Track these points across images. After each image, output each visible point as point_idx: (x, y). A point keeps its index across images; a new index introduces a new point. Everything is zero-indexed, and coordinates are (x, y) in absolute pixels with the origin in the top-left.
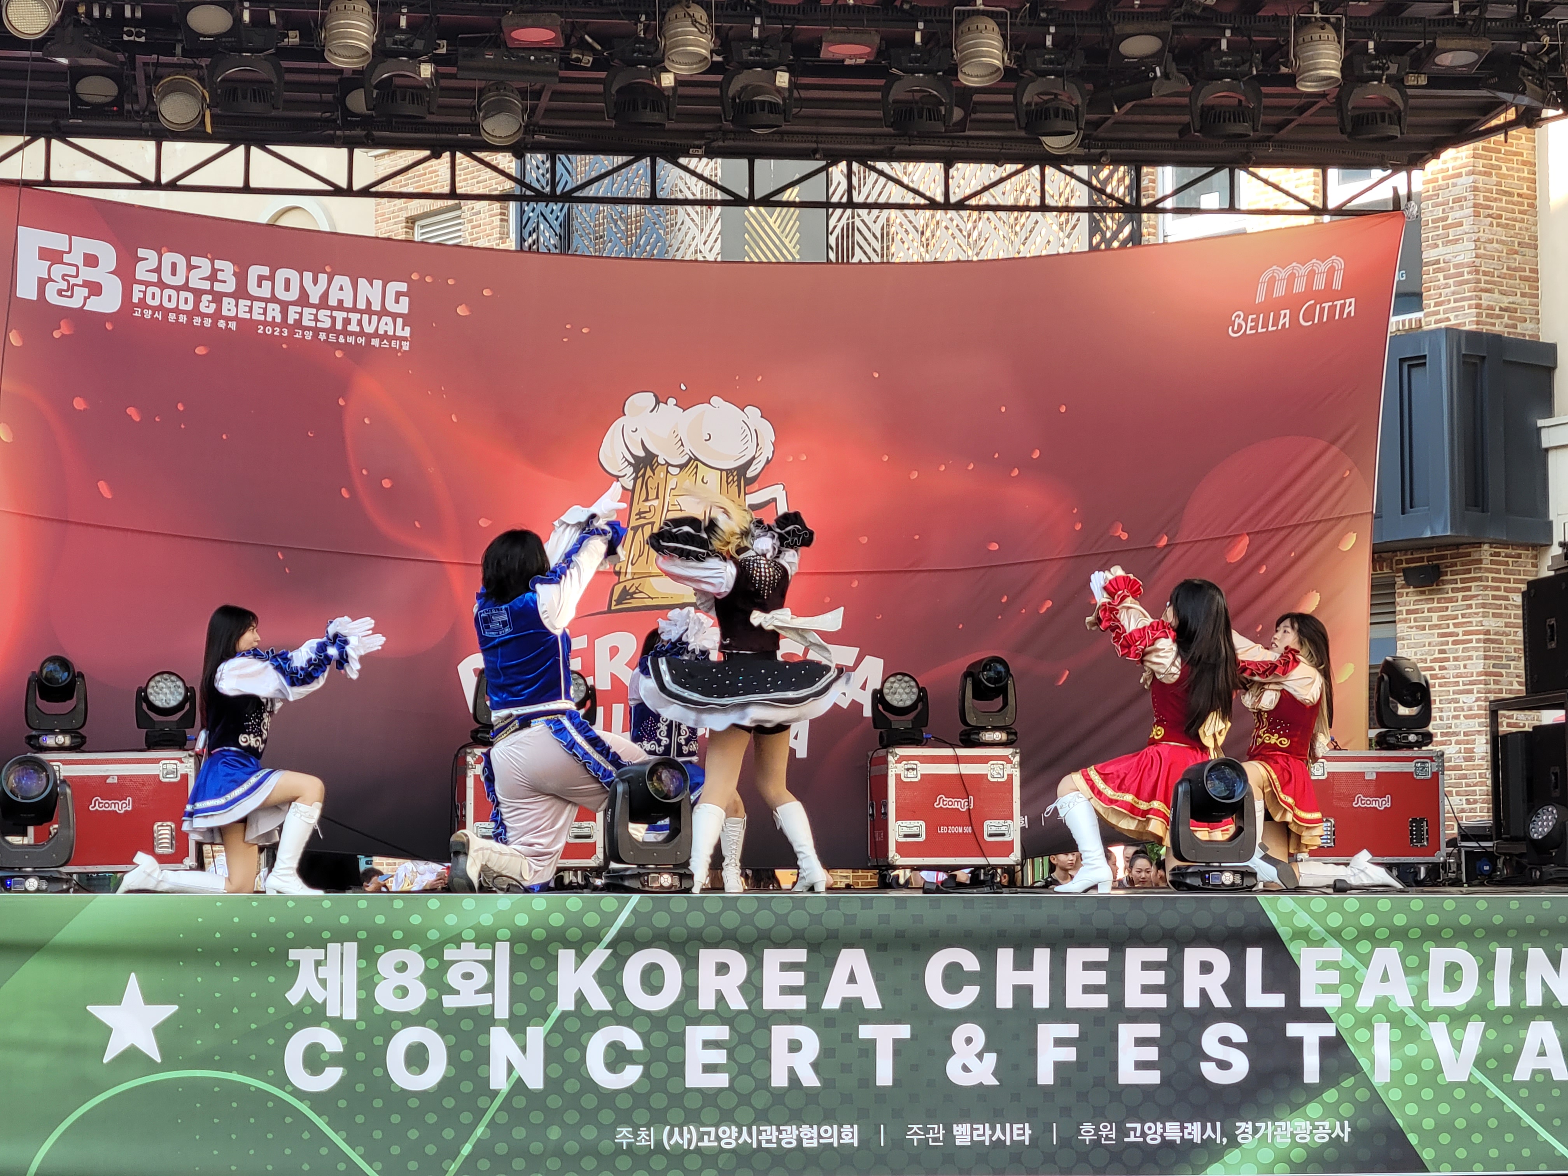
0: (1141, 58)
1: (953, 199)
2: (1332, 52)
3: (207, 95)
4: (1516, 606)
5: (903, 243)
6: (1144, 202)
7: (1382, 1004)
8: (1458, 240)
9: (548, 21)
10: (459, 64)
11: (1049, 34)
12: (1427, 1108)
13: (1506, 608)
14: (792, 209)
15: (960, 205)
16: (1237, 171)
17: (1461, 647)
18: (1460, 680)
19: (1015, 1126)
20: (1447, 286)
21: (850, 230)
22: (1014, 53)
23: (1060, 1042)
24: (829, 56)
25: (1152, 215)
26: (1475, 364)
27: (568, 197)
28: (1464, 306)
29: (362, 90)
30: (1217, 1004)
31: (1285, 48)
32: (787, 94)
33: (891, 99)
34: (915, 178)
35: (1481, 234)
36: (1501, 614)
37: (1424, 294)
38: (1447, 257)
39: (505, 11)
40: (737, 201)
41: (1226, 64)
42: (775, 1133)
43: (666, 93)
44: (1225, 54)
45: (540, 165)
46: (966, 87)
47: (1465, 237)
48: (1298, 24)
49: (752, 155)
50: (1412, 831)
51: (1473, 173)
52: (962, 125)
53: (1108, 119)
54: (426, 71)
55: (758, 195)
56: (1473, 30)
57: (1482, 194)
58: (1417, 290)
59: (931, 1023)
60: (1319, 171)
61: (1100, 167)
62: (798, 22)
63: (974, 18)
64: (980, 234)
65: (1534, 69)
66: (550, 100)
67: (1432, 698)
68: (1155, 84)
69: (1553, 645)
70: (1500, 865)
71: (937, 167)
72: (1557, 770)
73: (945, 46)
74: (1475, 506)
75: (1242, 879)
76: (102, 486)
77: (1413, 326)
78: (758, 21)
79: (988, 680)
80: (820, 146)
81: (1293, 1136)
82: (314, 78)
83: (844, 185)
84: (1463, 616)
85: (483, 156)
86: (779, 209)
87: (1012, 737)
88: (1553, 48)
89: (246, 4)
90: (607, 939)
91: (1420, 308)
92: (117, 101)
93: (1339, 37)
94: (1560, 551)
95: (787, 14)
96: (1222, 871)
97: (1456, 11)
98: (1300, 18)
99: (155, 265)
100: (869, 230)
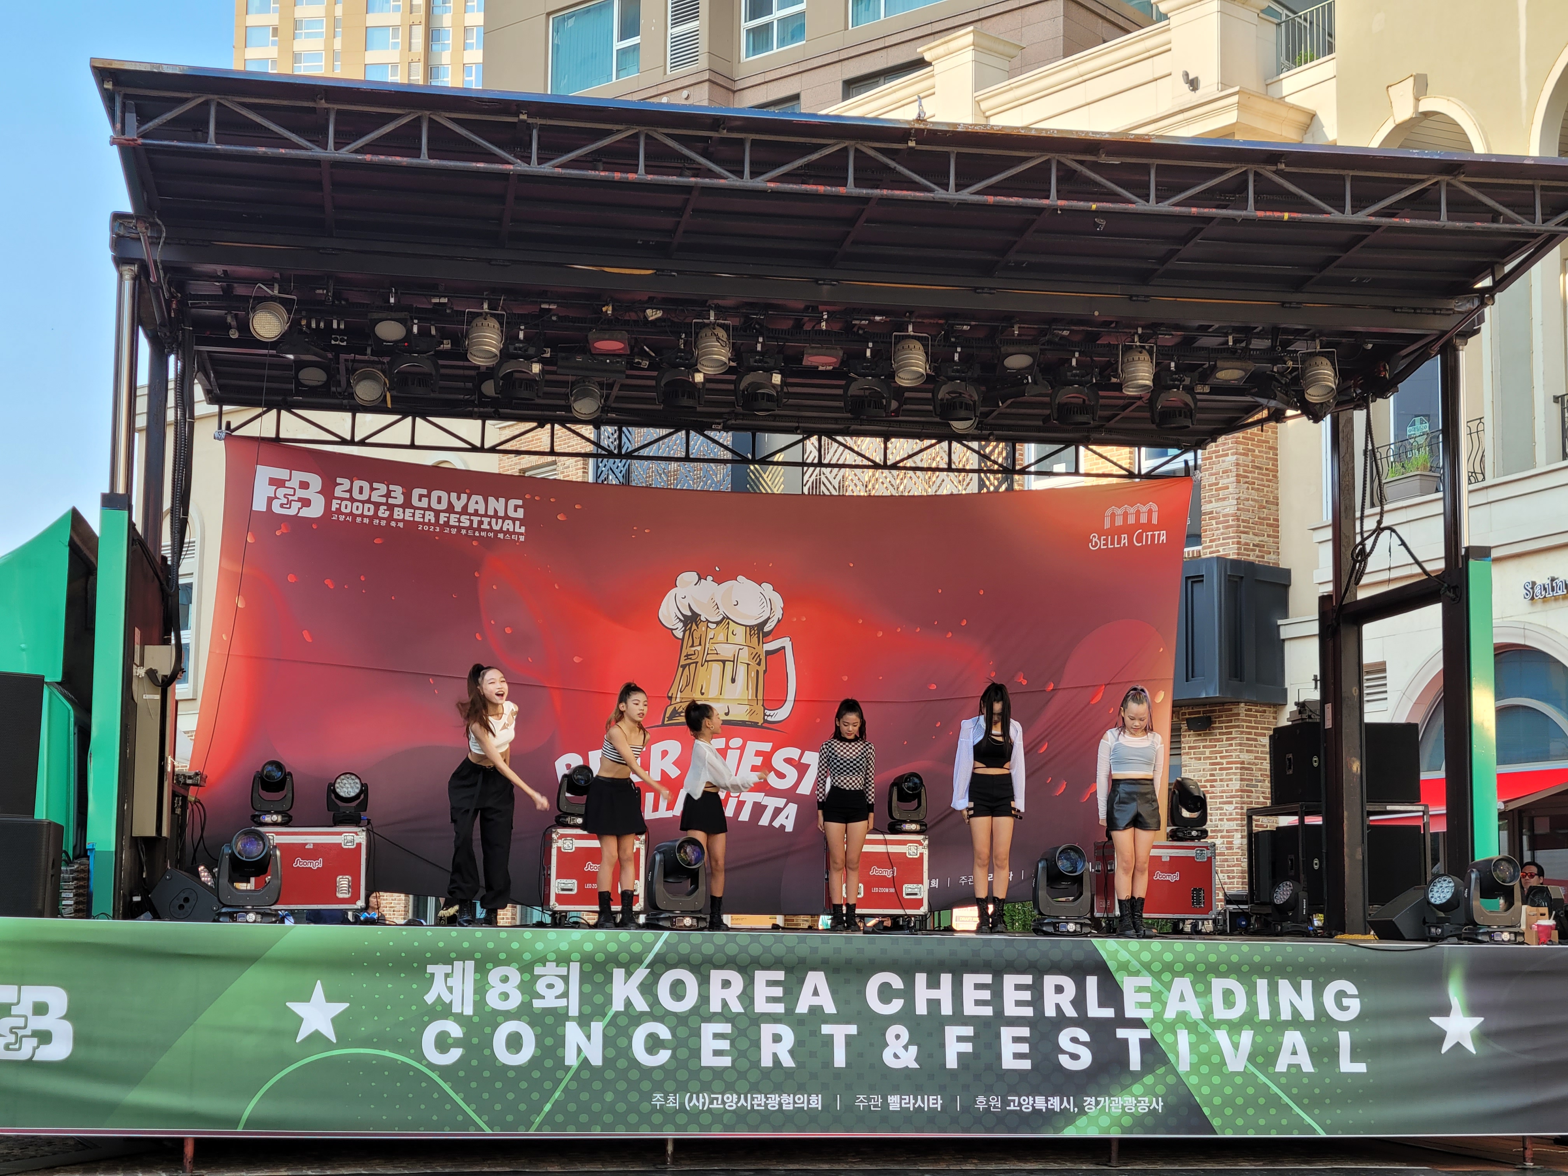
0: (1018, 370)
1: (889, 463)
2: (1147, 369)
3: (387, 382)
4: (1264, 746)
5: (854, 489)
6: (1018, 467)
7: (1182, 1017)
8: (1226, 498)
9: (619, 337)
10: (559, 363)
11: (957, 352)
12: (1216, 1090)
13: (1255, 747)
14: (780, 467)
15: (894, 466)
16: (1080, 447)
17: (1225, 772)
18: (1224, 794)
19: (931, 1098)
20: (1218, 529)
21: (818, 483)
22: (933, 364)
23: (960, 1039)
24: (809, 363)
25: (1022, 476)
26: (1235, 581)
27: (630, 456)
28: (1229, 543)
29: (492, 381)
30: (1068, 1015)
31: (1114, 365)
32: (779, 389)
33: (849, 393)
34: (862, 448)
35: (1241, 495)
36: (1256, 750)
37: (1203, 534)
38: (1218, 509)
39: (591, 329)
40: (743, 461)
41: (1075, 375)
42: (764, 1100)
43: (698, 387)
44: (1075, 368)
45: (610, 436)
46: (900, 387)
47: (1230, 496)
48: (1124, 349)
49: (754, 430)
50: (1193, 897)
51: (1236, 454)
52: (897, 412)
53: (995, 410)
54: (536, 368)
55: (757, 457)
56: (1241, 356)
58: (1197, 533)
59: (871, 1024)
60: (1136, 449)
61: (988, 442)
62: (788, 340)
63: (906, 340)
65: (1282, 384)
66: (619, 390)
67: (1207, 807)
68: (1028, 387)
69: (1291, 772)
70: (1253, 921)
71: (878, 442)
72: (1292, 857)
73: (887, 359)
74: (1236, 677)
75: (1081, 928)
76: (306, 634)
77: (1195, 555)
78: (761, 340)
79: (908, 788)
80: (800, 425)
81: (1123, 1107)
82: (461, 372)
83: (815, 453)
84: (1226, 751)
85: (573, 427)
86: (771, 467)
87: (924, 828)
88: (1294, 369)
89: (416, 321)
90: (647, 961)
91: (1199, 543)
92: (327, 385)
93: (1152, 359)
94: (1295, 708)
95: (781, 335)
96: (1067, 922)
97: (1231, 343)
98: (1125, 345)
99: (348, 488)
100: (831, 483)
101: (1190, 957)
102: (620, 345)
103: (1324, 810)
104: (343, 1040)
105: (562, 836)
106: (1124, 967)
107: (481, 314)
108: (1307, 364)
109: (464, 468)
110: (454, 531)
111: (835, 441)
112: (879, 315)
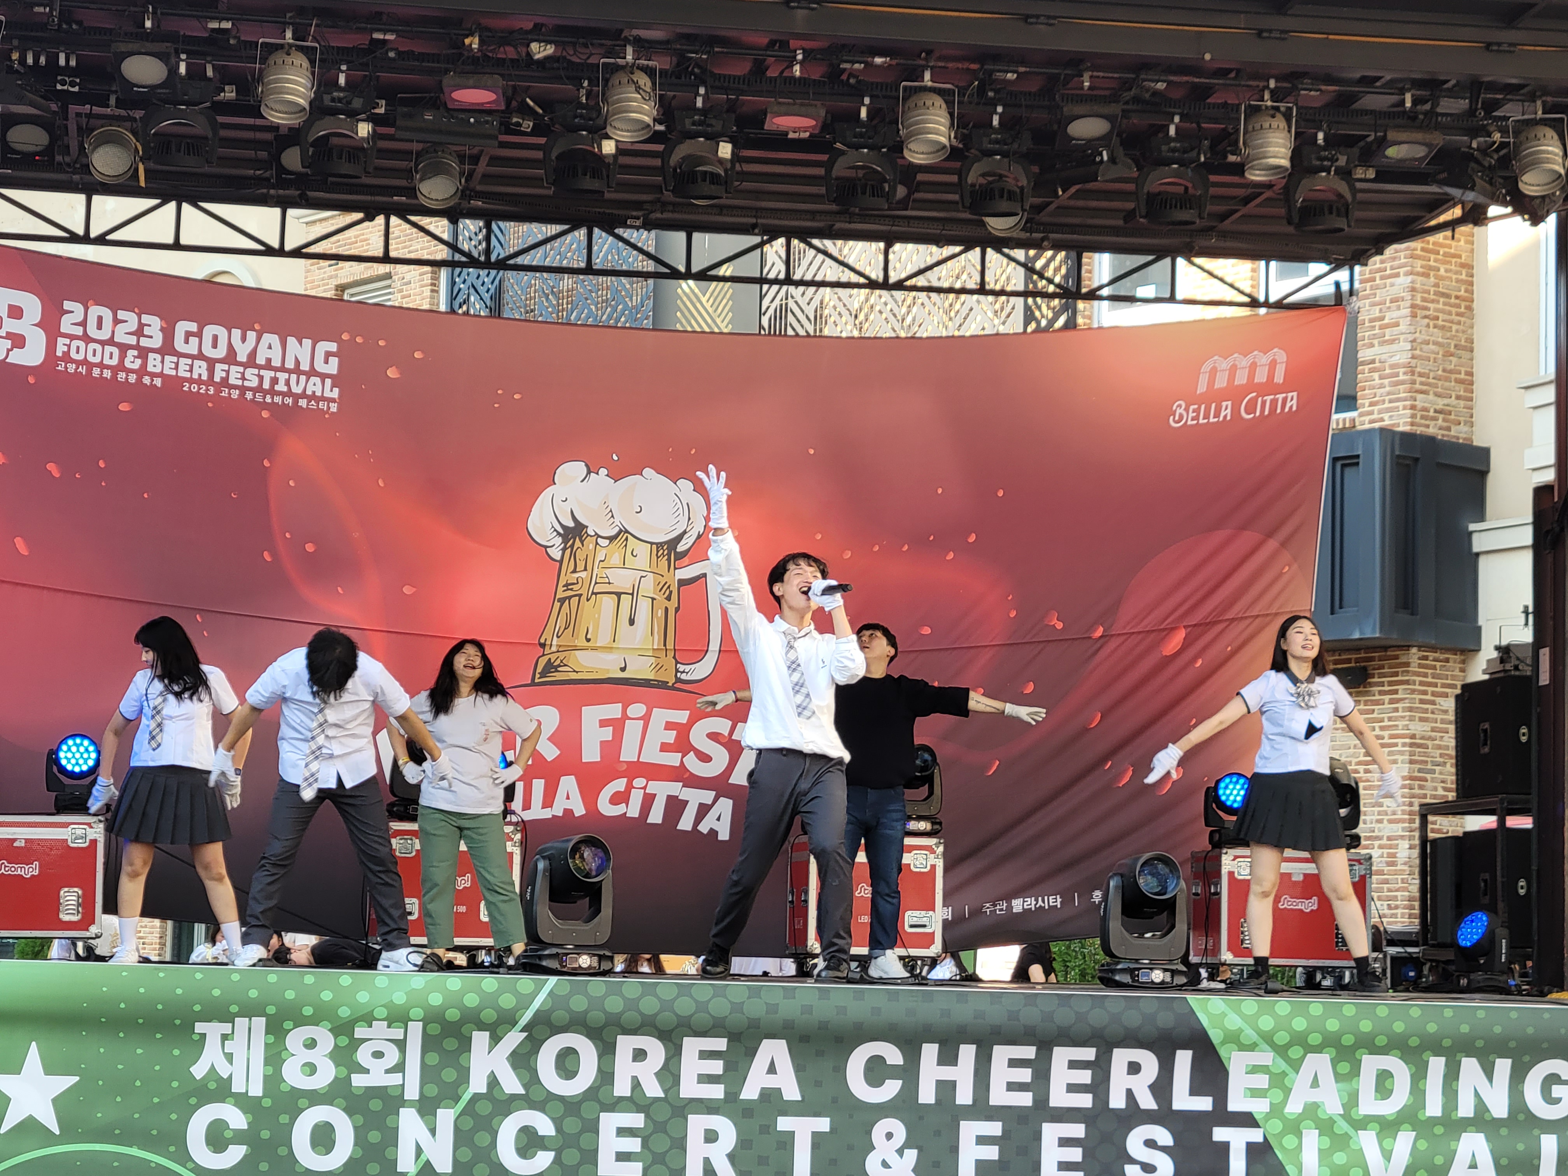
0: (1088, 141)
1: (891, 280)
2: (1282, 141)
3: (140, 148)
4: (1448, 711)
5: (836, 324)
7: (1311, 1110)
8: (1394, 340)
9: (490, 83)
10: (397, 124)
11: (996, 113)
13: (1433, 713)
14: (727, 285)
15: (899, 286)
16: (1178, 259)
20: (1382, 386)
21: (783, 310)
22: (961, 131)
23: (982, 1140)
24: (773, 128)
25: (1090, 304)
26: (1408, 466)
27: (502, 265)
28: (1398, 407)
29: (297, 149)
30: (1143, 1106)
31: (1233, 136)
32: (729, 166)
33: (834, 173)
34: (852, 256)
35: (1418, 335)
36: (1427, 718)
37: (1359, 394)
38: (1383, 357)
39: (447, 72)
40: (673, 274)
41: (1174, 150)
43: (607, 161)
44: (1172, 139)
45: (473, 235)
46: (911, 164)
47: (1402, 337)
48: (1248, 112)
49: (690, 228)
51: (1412, 273)
52: (904, 204)
53: (1052, 202)
54: (364, 130)
55: (694, 269)
56: (1425, 124)
57: (1419, 295)
58: (1353, 390)
59: (851, 1116)
60: (1262, 264)
61: (1041, 251)
62: (743, 93)
63: (922, 94)
65: (1484, 166)
66: (488, 165)
67: (1361, 801)
68: (1101, 168)
69: (1486, 750)
70: (1426, 972)
71: (875, 248)
72: (1487, 876)
73: (891, 123)
74: (1405, 608)
75: (1171, 978)
76: (19, 542)
77: (1348, 425)
78: (702, 91)
80: (759, 221)
82: (250, 134)
83: (781, 264)
84: (1389, 719)
85: (418, 220)
86: (714, 284)
87: (937, 827)
88: (1503, 145)
89: (183, 56)
90: (523, 1021)
91: (1354, 407)
92: (48, 151)
93: (1290, 127)
94: (1495, 654)
95: (731, 85)
96: (1151, 969)
97: (1408, 104)
98: (1250, 105)
99: (80, 318)
100: (803, 311)
101: (1333, 1024)
102: (492, 97)
103: (1534, 806)
104: (69, 1132)
106: (1234, 1037)
107: (282, 47)
108: (1522, 137)
110: (235, 394)
111: (811, 246)
112: (881, 55)
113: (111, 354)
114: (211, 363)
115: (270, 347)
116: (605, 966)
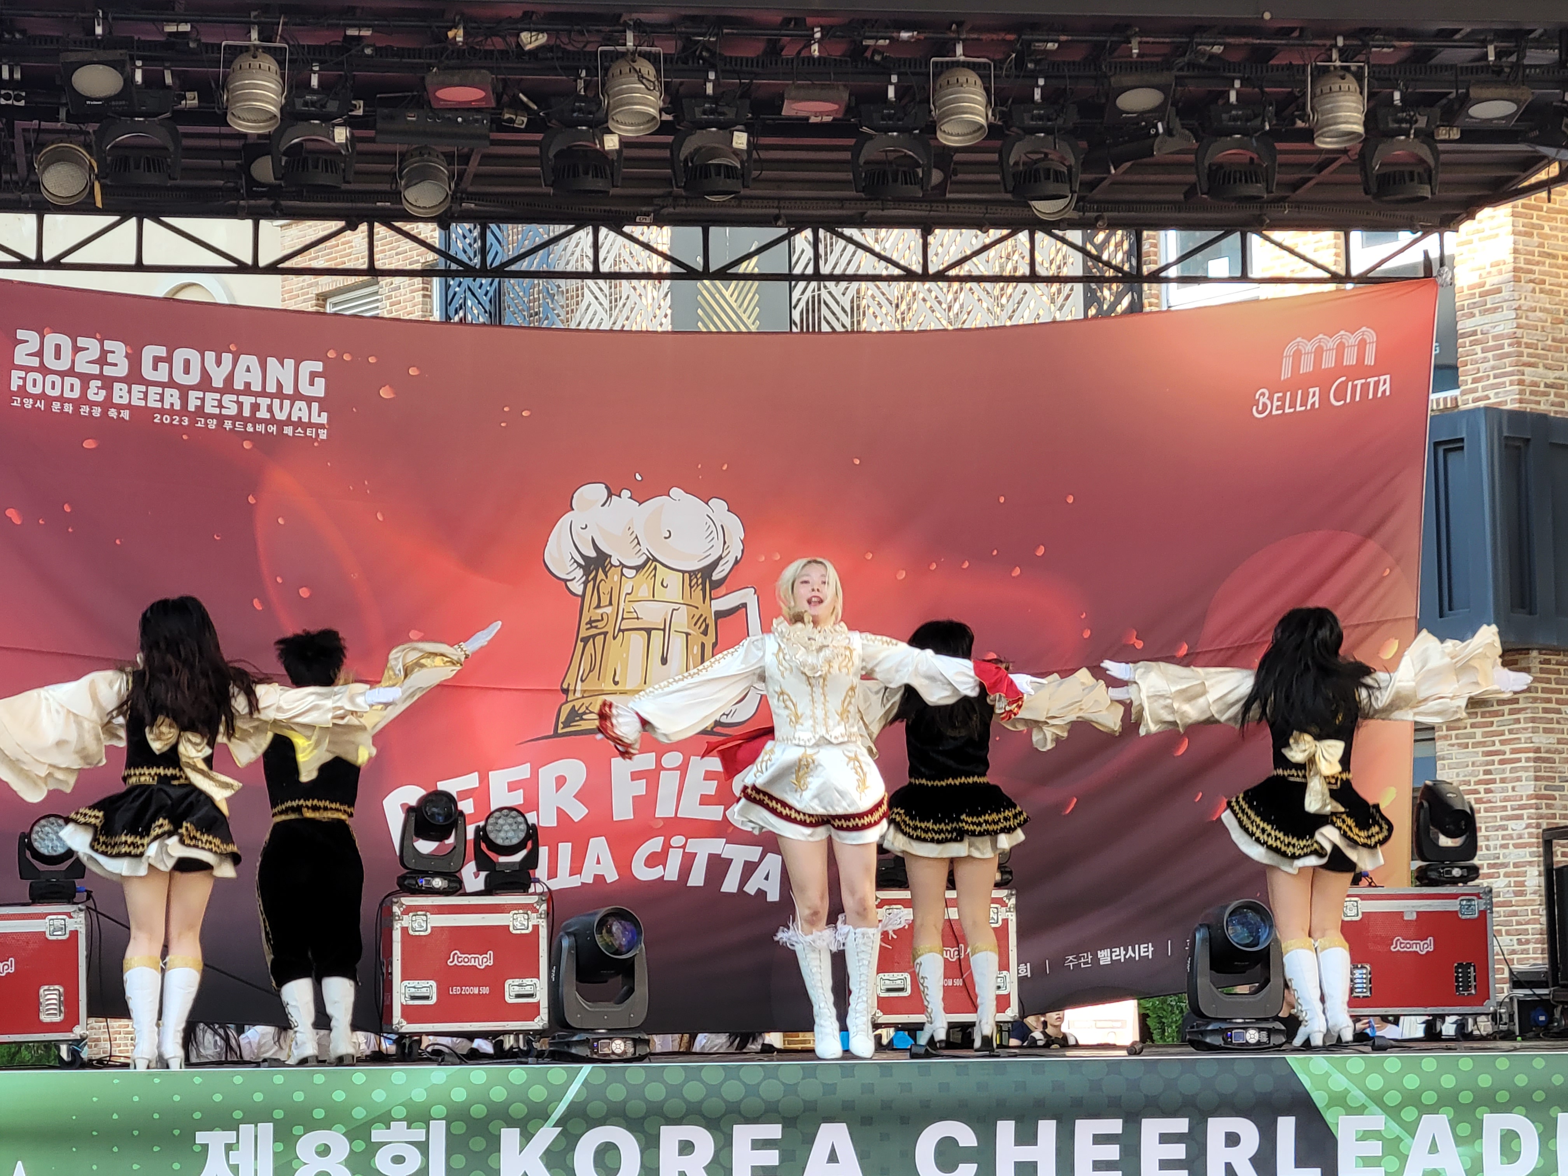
0: (1142, 114)
2: (1354, 105)
3: (95, 165)
5: (876, 317)
6: (1145, 270)
8: (1497, 308)
9: (477, 78)
10: (379, 126)
11: (1038, 86)
13: (1558, 723)
14: (749, 283)
15: (941, 276)
16: (1249, 234)
17: (1509, 766)
18: (1508, 804)
20: (1485, 360)
21: (816, 303)
22: (998, 108)
24: (792, 113)
25: (1155, 285)
26: (1518, 448)
27: (501, 272)
28: (1504, 383)
29: (268, 158)
31: (1300, 100)
32: (745, 157)
33: (862, 160)
34: (888, 245)
35: (1522, 301)
36: (1553, 729)
37: (1461, 369)
38: (1486, 327)
39: (429, 67)
40: (690, 274)
41: (1235, 119)
43: (610, 157)
44: (1233, 107)
46: (945, 146)
47: (1505, 305)
48: (1315, 73)
49: (706, 222)
50: (1457, 977)
51: (1513, 233)
52: (942, 187)
53: (1105, 178)
54: (341, 135)
55: (713, 268)
56: (1511, 78)
57: (1522, 257)
58: (1452, 365)
60: (1341, 234)
61: (1095, 231)
62: (757, 76)
63: (954, 70)
64: (962, 306)
66: (479, 165)
67: (1478, 825)
68: (1156, 141)
70: (1557, 1015)
71: (912, 236)
73: (920, 102)
74: (1523, 607)
75: (1267, 1035)
77: (1449, 405)
78: (712, 76)
80: (783, 211)
83: (809, 254)
84: (1511, 732)
85: (407, 227)
86: (736, 281)
89: (139, 63)
90: (556, 1115)
91: (1455, 385)
93: (1361, 88)
95: (744, 68)
96: (1246, 1029)
97: (1491, 58)
98: (1316, 66)
99: (36, 348)
100: (838, 303)
101: (1448, 1081)
102: (480, 94)
105: (408, 910)
106: (1340, 1100)
107: (247, 49)
109: (227, 302)
110: (212, 424)
111: (842, 236)
112: (907, 29)
113: (72, 385)
114: (184, 391)
115: (248, 370)
116: (642, 1050)
